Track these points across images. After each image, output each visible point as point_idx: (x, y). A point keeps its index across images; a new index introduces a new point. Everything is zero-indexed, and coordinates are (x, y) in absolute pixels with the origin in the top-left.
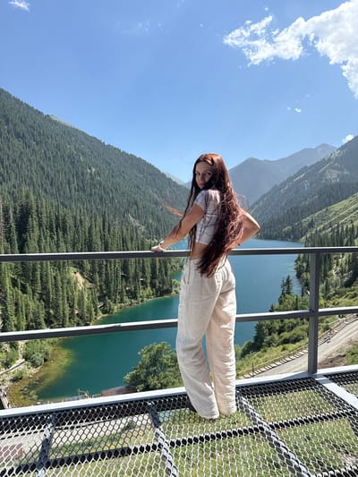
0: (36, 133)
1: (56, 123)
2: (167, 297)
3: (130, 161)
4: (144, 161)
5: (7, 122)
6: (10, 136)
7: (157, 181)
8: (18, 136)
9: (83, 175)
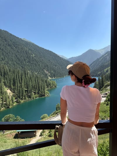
0: (15, 44)
1: (23, 41)
2: (43, 97)
3: (47, 52)
4: (52, 52)
5: (6, 41)
6: (6, 46)
7: (56, 58)
8: (9, 45)
9: (30, 57)
